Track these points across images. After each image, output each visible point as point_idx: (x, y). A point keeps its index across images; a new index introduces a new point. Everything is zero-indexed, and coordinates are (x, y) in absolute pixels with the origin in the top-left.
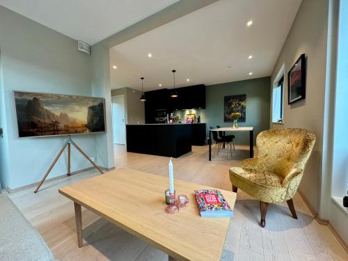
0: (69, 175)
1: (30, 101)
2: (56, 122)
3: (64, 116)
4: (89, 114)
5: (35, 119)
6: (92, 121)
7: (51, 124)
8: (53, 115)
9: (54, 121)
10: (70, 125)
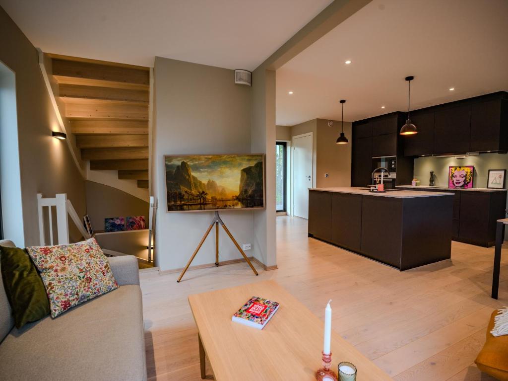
0: (217, 264)
1: (178, 167)
2: (203, 192)
3: (211, 184)
4: (242, 180)
5: (183, 189)
6: (246, 191)
7: (198, 195)
8: (200, 183)
9: (201, 191)
10: (218, 197)
